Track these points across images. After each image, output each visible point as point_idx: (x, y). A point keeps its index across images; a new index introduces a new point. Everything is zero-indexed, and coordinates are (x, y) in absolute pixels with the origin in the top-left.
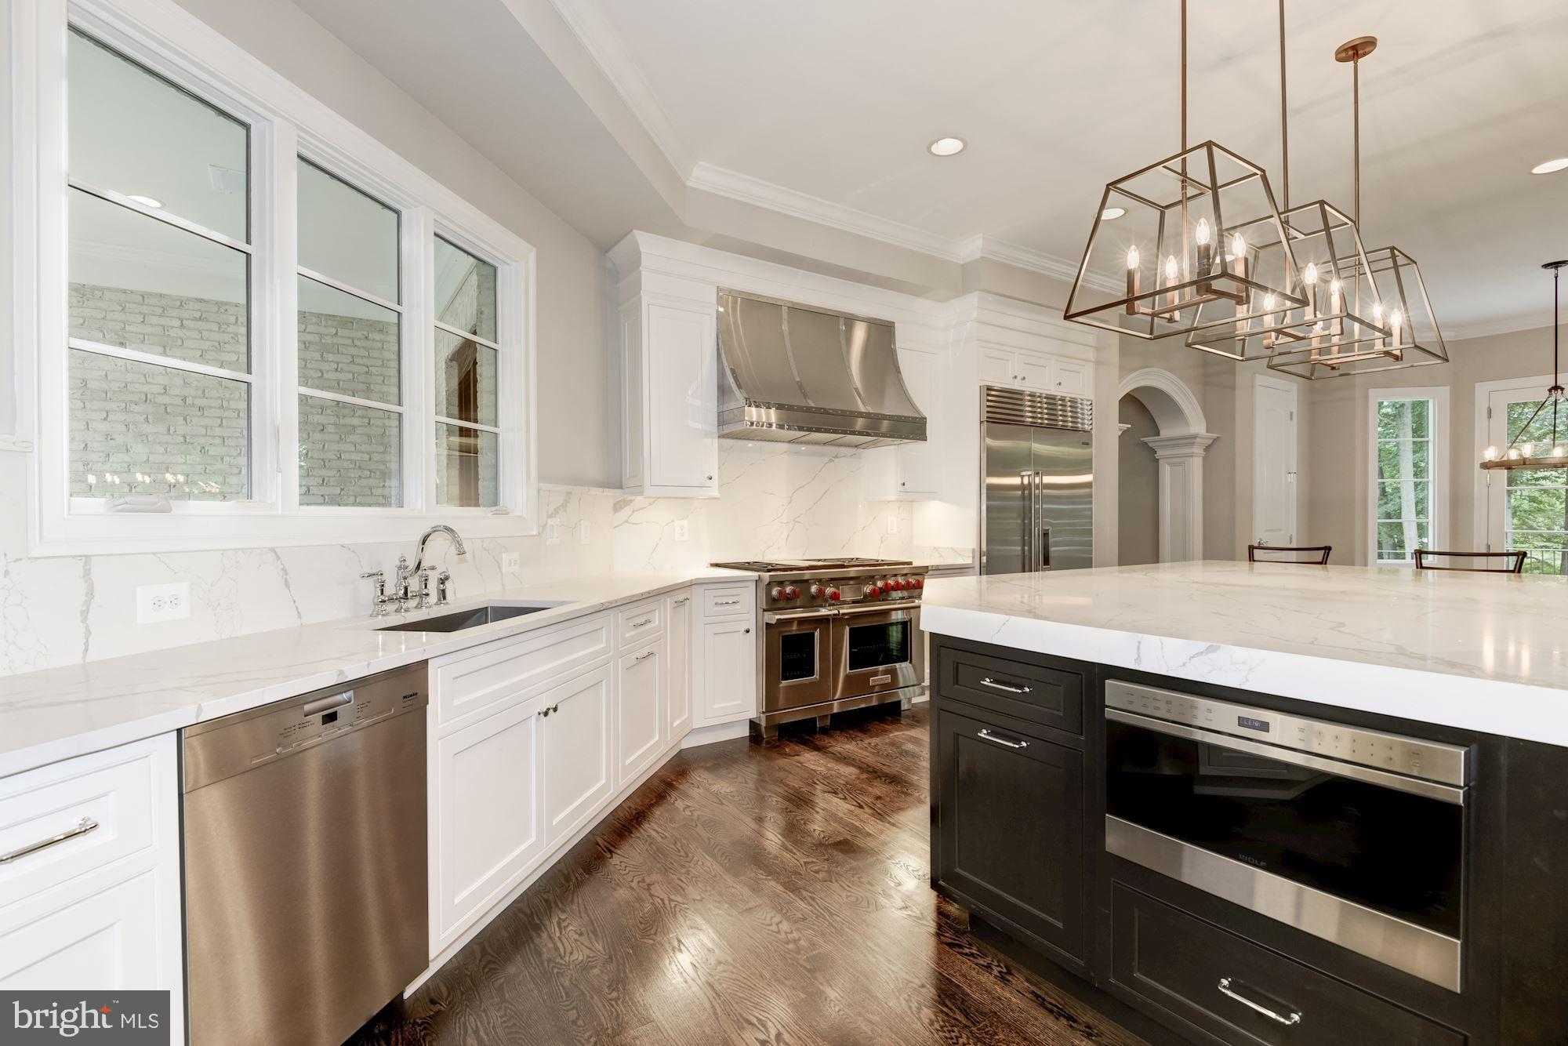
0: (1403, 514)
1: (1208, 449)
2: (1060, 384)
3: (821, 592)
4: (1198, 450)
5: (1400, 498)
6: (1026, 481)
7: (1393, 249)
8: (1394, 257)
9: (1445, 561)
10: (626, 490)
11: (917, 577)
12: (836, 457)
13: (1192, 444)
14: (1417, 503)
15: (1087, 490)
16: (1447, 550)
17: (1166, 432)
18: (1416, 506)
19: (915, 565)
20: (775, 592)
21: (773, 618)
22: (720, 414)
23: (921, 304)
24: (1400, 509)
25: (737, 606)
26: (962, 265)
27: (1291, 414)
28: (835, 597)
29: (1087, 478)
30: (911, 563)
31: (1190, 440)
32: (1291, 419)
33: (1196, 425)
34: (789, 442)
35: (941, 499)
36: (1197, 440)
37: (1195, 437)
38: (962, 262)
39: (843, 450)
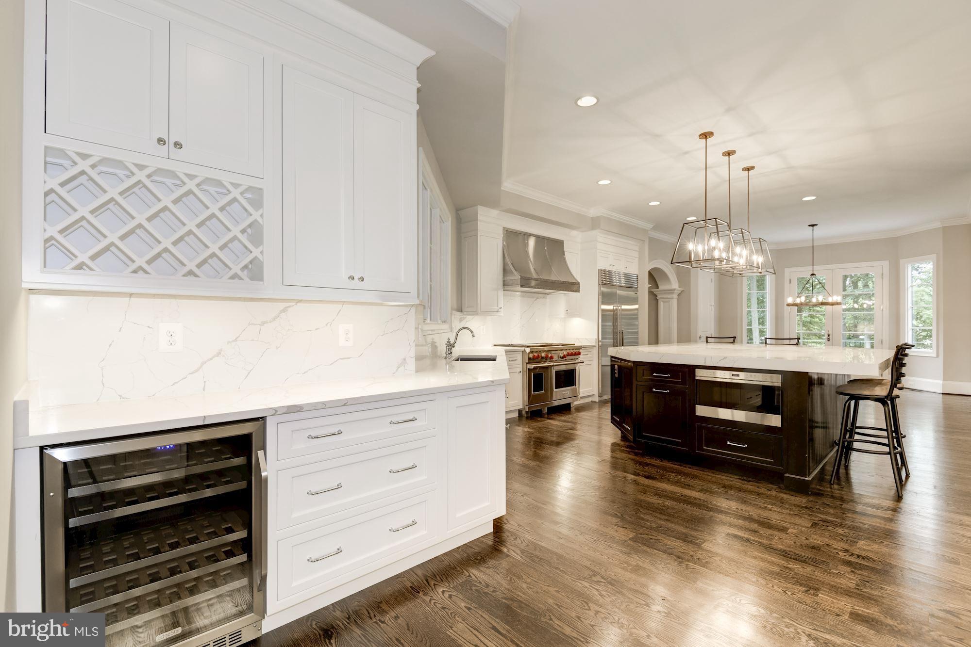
0: (753, 323)
1: (679, 295)
2: (626, 268)
3: (547, 356)
4: (675, 296)
5: (751, 316)
6: (615, 308)
7: (760, 238)
8: (760, 240)
9: (774, 341)
10: (465, 313)
11: (578, 350)
12: (538, 298)
13: (673, 293)
14: (759, 319)
15: (636, 312)
16: (774, 338)
17: (661, 287)
18: (759, 320)
19: (576, 345)
20: (531, 356)
21: (532, 366)
22: (504, 281)
23: (574, 233)
24: (751, 322)
25: (516, 362)
26: (592, 218)
27: (712, 279)
28: (552, 358)
29: (636, 307)
30: (574, 344)
31: (672, 291)
32: (712, 281)
33: (675, 285)
34: (522, 292)
35: (580, 317)
36: (675, 291)
37: (674, 290)
38: (591, 216)
39: (540, 295)
